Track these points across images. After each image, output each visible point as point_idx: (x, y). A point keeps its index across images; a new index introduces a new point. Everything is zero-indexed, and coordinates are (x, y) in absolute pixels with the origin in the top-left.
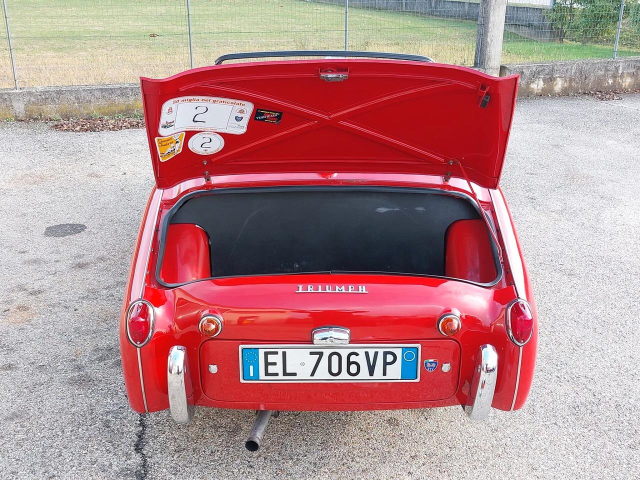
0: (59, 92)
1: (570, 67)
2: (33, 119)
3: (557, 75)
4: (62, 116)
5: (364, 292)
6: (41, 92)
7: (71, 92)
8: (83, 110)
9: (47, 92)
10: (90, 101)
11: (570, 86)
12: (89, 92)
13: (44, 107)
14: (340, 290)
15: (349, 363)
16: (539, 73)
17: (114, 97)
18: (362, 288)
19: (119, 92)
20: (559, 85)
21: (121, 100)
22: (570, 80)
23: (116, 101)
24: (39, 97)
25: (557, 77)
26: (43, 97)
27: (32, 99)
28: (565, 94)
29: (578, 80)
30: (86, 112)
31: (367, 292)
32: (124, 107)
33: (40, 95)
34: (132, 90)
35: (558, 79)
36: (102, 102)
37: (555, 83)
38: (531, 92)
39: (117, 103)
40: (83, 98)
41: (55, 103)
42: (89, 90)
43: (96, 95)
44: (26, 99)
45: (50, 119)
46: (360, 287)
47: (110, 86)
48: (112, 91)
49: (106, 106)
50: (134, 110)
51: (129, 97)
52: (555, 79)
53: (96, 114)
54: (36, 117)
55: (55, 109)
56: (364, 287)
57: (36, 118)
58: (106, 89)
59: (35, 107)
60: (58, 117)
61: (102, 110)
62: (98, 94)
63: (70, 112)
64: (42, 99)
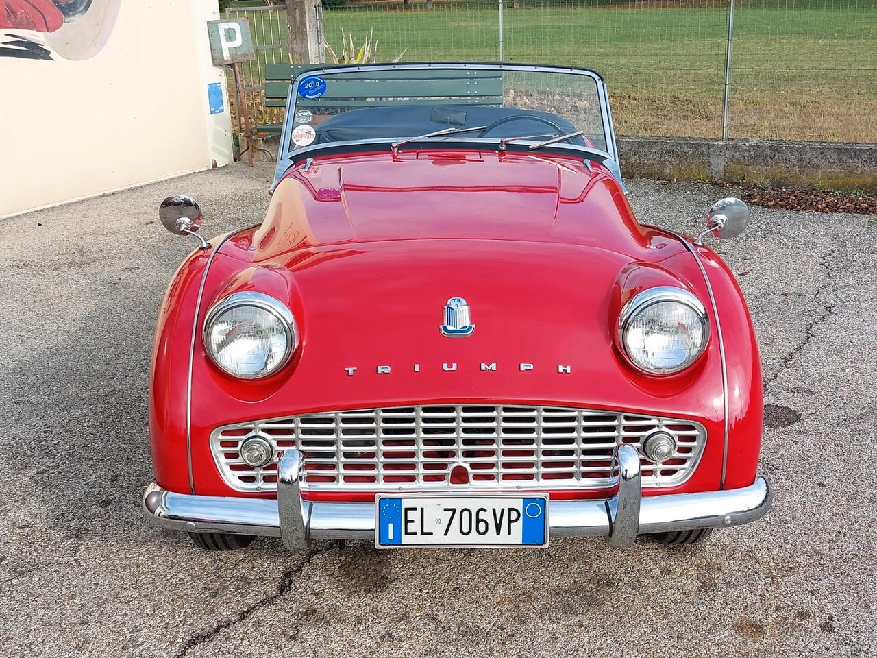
0: (775, 149)
4: (772, 183)
6: (751, 146)
7: (792, 149)
8: (804, 178)
9: (758, 147)
10: (818, 166)
12: (819, 151)
13: (751, 168)
17: (857, 163)
19: (866, 155)
21: (866, 169)
23: (859, 169)
24: (747, 154)
26: (752, 153)
27: (737, 156)
30: (808, 181)
32: (869, 180)
33: (749, 151)
36: (836, 169)
39: (859, 172)
40: (808, 160)
41: (767, 165)
42: (820, 149)
43: (829, 157)
44: (730, 154)
45: (755, 185)
47: (857, 146)
48: (855, 153)
49: (841, 175)
53: (823, 185)
55: (765, 172)
57: (736, 183)
58: (847, 149)
59: (739, 167)
60: (767, 183)
61: (834, 181)
62: (832, 156)
63: (786, 179)
64: (751, 156)
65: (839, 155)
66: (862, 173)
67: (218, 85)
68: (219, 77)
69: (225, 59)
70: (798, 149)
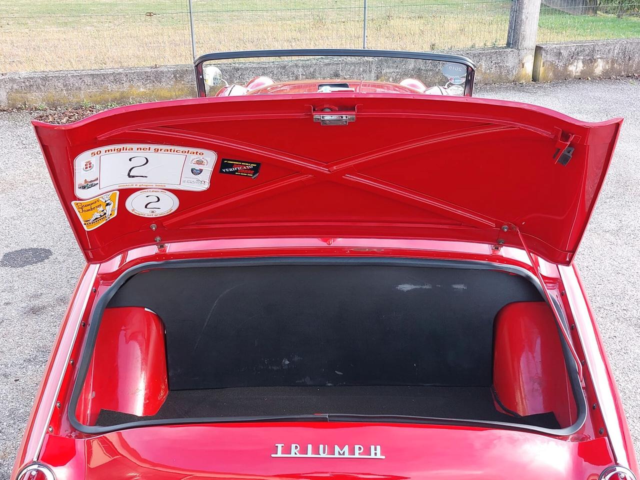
0: (45, 79)
1: (612, 47)
2: (16, 108)
3: (598, 56)
4: (48, 104)
5: (379, 456)
6: (25, 78)
7: (58, 78)
8: (72, 98)
9: (31, 78)
10: (80, 88)
11: (612, 68)
12: (78, 78)
13: (28, 95)
14: (341, 452)
16: (578, 54)
17: (106, 83)
18: (376, 450)
19: (112, 78)
20: (600, 67)
21: (114, 87)
22: (613, 62)
23: (109, 88)
24: (23, 84)
25: (598, 58)
26: (27, 83)
27: (15, 86)
28: (607, 77)
29: (621, 62)
30: (75, 100)
31: (383, 457)
32: (118, 95)
33: (24, 82)
34: (127, 75)
35: (599, 60)
36: (94, 90)
37: (596, 64)
38: (569, 75)
39: (110, 90)
40: (72, 85)
41: (41, 91)
42: (78, 76)
43: (86, 81)
44: (9, 86)
45: (36, 108)
46: (373, 447)
47: (102, 72)
48: (104, 77)
49: (98, 93)
50: (129, 98)
51: (123, 83)
52: (596, 61)
53: (87, 102)
54: (19, 106)
55: (41, 97)
56: (378, 447)
57: (19, 108)
58: (97, 75)
59: (19, 95)
60: (44, 106)
61: (94, 98)
62: (88, 80)
63: (58, 100)
64: (26, 86)
65: (93, 79)
66: (111, 90)
70: (62, 77)
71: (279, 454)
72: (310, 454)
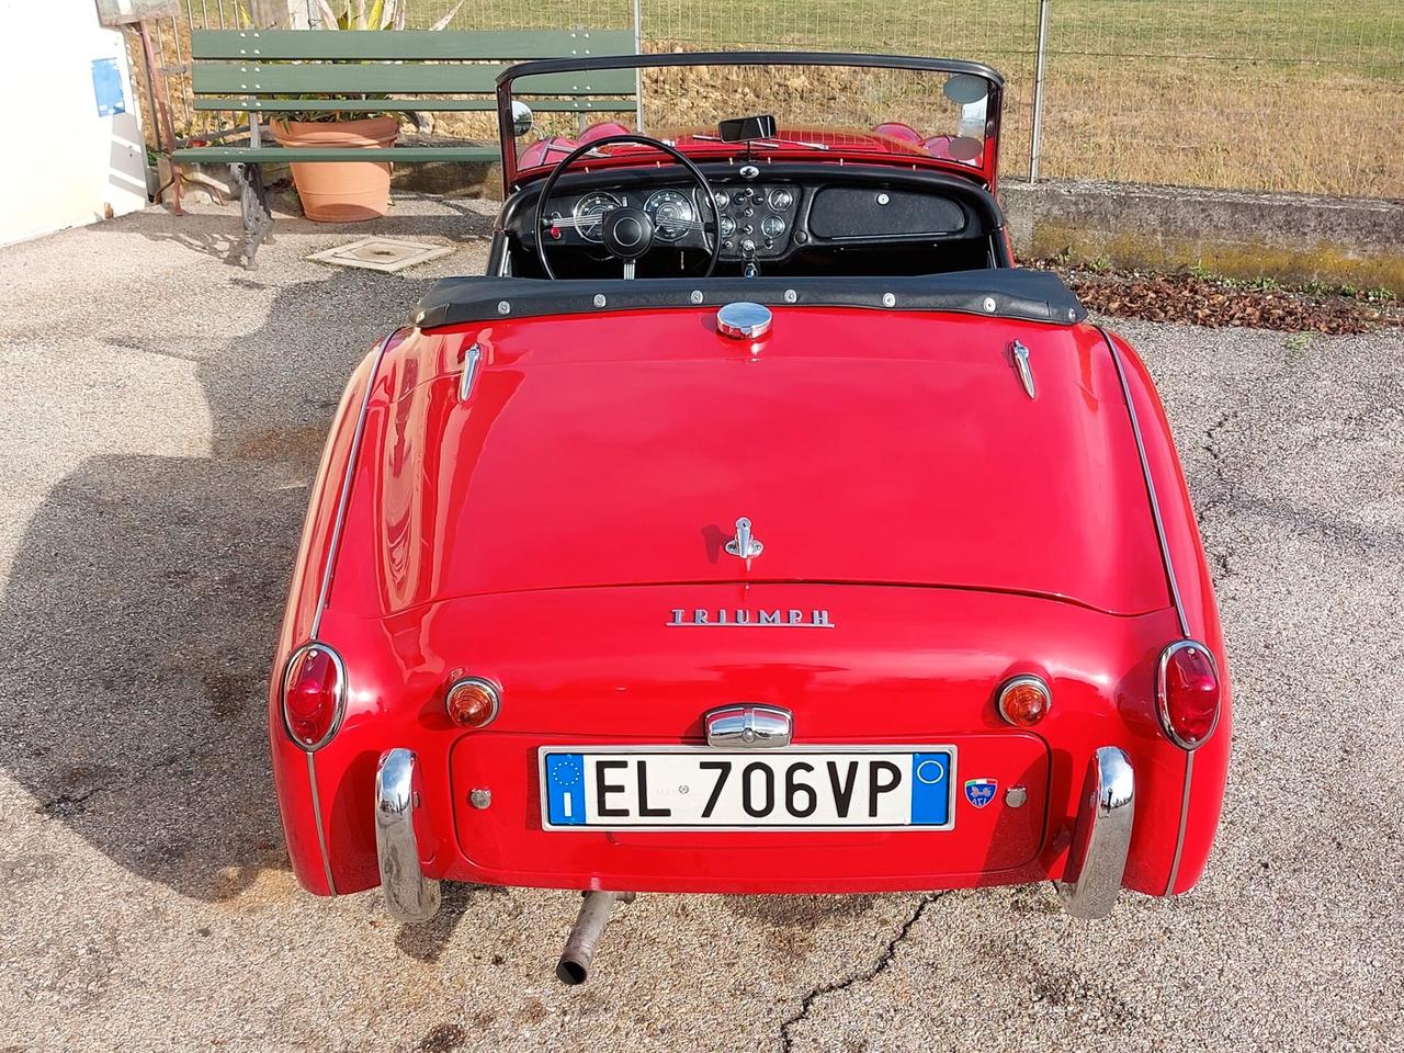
0: (1123, 202)
4: (1116, 260)
5: (826, 624)
6: (1081, 195)
7: (1152, 203)
8: (1172, 254)
9: (1092, 196)
10: (1197, 233)
12: (1199, 207)
13: (1079, 234)
14: (770, 620)
15: (791, 789)
17: (1264, 230)
18: (821, 616)
19: (1281, 217)
21: (1280, 240)
23: (1267, 240)
24: (1073, 208)
26: (1082, 207)
27: (1056, 211)
30: (1178, 260)
31: (833, 626)
32: (1284, 261)
33: (1076, 204)
34: (1321, 215)
36: (1229, 240)
39: (1267, 247)
40: (1179, 223)
41: (1108, 228)
42: (1200, 203)
43: (1215, 219)
45: (1085, 265)
46: (816, 613)
47: (1264, 200)
48: (1262, 212)
49: (1236, 251)
50: (1312, 272)
51: (1305, 234)
53: (1200, 265)
54: (1053, 255)
55: (1104, 242)
56: (825, 613)
57: (1052, 260)
58: (1247, 205)
59: (1059, 231)
60: (1106, 262)
61: (1223, 262)
62: (1221, 216)
63: (1140, 255)
64: (1079, 213)
65: (1233, 214)
66: (1272, 247)
67: (111, 62)
68: (114, 47)
69: (123, 12)
70: (1163, 200)
71: (679, 621)
72: (723, 622)
